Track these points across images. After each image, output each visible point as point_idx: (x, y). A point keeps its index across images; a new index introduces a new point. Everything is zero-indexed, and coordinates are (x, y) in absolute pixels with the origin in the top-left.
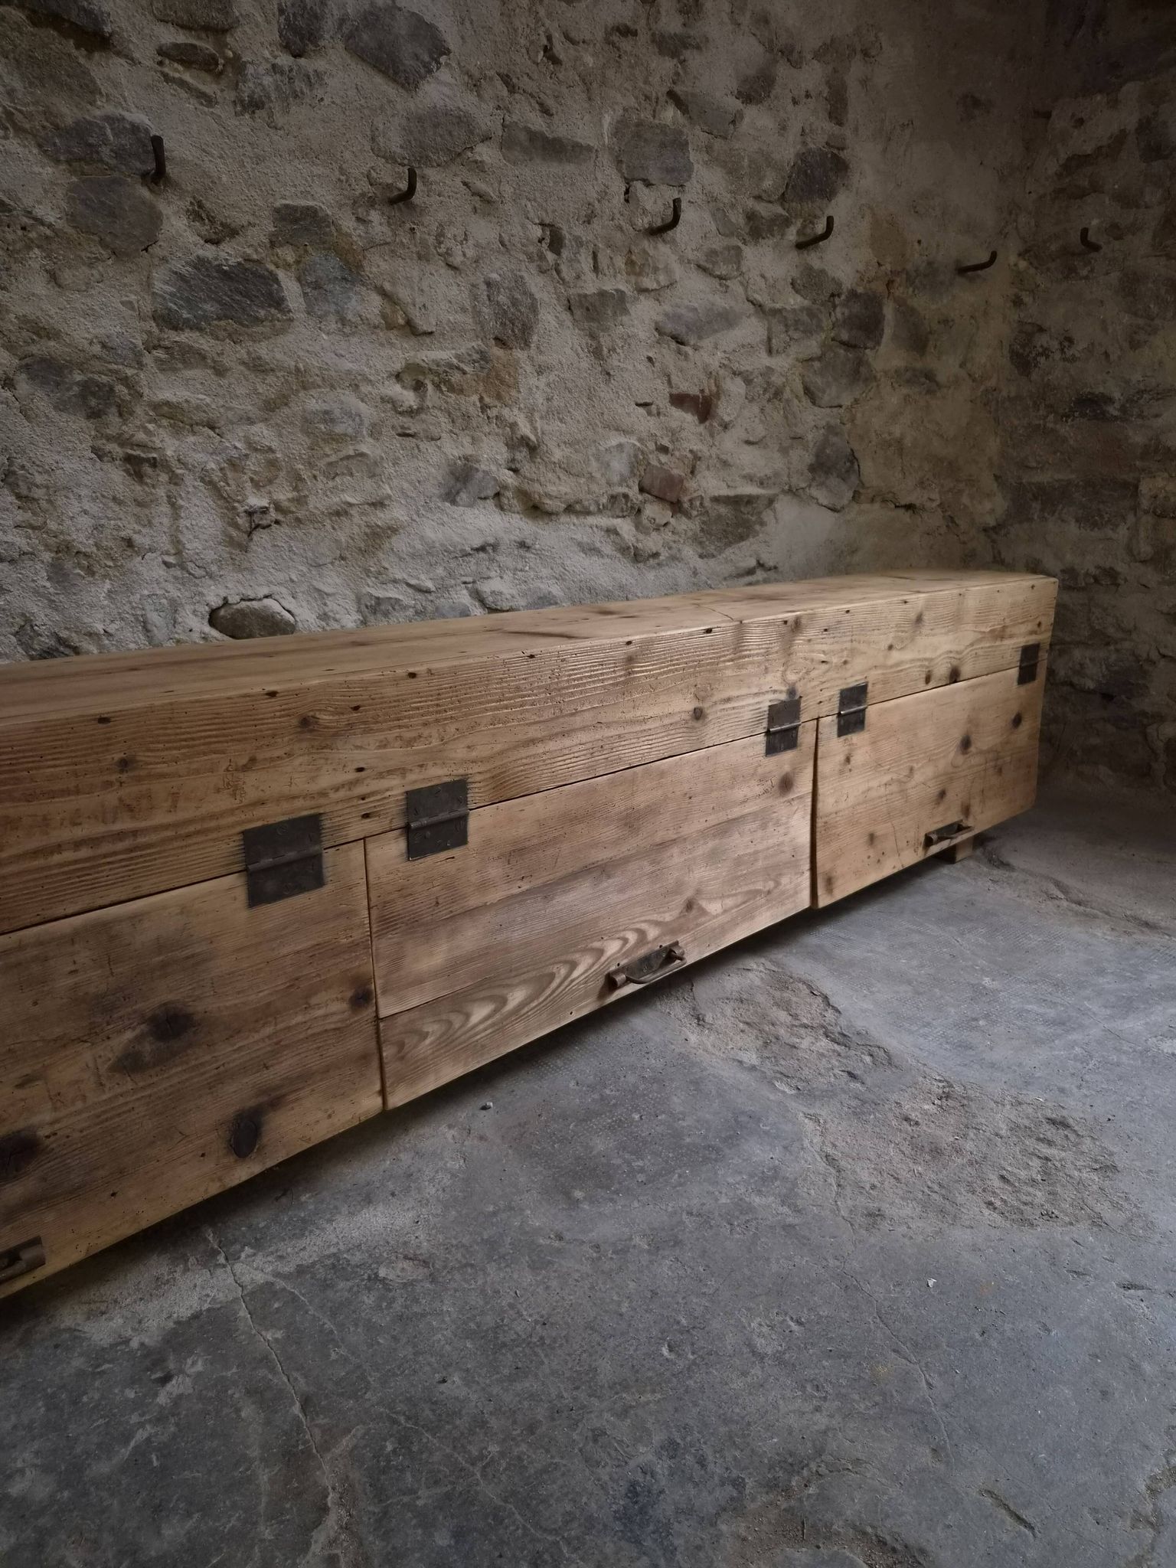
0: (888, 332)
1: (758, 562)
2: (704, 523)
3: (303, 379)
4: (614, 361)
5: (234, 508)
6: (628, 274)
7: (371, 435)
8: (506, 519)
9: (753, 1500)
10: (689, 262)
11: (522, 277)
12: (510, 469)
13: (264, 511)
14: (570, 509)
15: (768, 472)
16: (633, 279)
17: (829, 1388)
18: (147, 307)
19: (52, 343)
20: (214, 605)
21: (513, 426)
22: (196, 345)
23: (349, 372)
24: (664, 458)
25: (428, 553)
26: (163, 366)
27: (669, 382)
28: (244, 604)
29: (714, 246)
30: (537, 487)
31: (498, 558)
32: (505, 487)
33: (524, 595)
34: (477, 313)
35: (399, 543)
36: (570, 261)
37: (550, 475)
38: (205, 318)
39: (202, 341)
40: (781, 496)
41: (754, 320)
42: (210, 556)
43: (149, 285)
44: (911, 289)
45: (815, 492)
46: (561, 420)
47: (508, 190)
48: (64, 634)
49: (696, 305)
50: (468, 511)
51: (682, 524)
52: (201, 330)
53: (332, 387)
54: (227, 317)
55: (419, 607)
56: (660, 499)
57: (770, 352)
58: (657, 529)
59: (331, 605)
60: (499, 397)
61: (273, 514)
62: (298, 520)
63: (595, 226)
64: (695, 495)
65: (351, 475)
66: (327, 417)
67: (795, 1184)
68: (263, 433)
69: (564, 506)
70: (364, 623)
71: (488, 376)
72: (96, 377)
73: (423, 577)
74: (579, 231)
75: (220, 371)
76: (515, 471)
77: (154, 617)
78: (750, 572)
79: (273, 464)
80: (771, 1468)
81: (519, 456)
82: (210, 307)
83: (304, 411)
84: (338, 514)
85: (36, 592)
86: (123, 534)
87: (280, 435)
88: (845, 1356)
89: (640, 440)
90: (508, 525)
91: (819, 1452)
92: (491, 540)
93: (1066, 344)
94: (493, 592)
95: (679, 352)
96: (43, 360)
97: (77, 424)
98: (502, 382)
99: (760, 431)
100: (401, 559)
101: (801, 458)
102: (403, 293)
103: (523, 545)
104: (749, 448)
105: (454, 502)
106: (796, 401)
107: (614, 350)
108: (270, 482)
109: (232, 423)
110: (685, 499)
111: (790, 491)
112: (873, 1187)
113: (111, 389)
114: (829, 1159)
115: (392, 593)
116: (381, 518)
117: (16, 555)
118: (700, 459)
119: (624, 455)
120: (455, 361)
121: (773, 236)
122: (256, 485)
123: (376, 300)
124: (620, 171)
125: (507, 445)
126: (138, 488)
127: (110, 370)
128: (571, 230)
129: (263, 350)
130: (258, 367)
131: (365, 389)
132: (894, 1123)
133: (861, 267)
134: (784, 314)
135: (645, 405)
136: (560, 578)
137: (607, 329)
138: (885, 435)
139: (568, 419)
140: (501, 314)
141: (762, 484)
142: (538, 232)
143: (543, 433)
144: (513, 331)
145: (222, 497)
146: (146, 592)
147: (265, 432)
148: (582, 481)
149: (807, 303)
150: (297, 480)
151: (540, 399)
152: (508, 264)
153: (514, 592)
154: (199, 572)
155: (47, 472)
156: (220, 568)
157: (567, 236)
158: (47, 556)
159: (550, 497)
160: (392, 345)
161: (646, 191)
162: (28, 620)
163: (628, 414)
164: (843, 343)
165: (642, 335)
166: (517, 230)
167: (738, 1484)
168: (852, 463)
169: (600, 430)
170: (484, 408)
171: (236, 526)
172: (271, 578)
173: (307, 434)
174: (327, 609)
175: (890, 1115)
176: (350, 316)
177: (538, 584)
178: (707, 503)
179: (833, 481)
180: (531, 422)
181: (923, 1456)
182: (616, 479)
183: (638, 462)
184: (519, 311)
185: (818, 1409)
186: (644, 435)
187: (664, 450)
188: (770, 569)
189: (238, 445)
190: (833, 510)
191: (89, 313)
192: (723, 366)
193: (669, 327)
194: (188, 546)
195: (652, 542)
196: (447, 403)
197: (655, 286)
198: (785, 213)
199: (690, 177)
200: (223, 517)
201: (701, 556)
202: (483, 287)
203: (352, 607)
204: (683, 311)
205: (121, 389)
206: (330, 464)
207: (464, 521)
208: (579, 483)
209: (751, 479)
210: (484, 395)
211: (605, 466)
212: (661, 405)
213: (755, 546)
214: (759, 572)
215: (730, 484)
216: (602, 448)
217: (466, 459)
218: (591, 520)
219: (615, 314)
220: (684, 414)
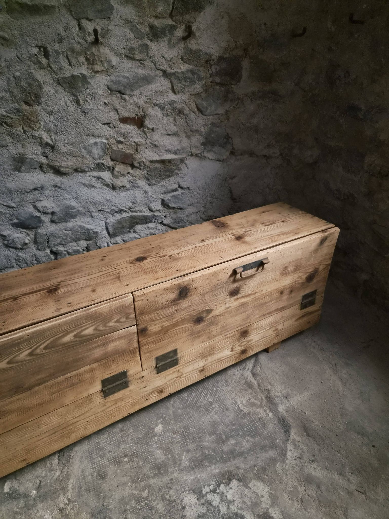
0: (245, 75)
1: (179, 186)
2: (148, 171)
4: (87, 107)
6: (88, 64)
8: (47, 175)
10: (121, 55)
11: (31, 73)
12: (43, 156)
14: (76, 171)
15: (179, 148)
16: (90, 67)
21: (41, 138)
24: (120, 146)
25: (10, 193)
27: (117, 113)
29: (133, 45)
30: (57, 164)
31: (44, 192)
32: (43, 164)
33: (59, 206)
34: (11, 92)
36: (55, 62)
37: (62, 158)
40: (188, 158)
41: (162, 79)
44: (261, 50)
45: (206, 154)
46: (63, 134)
47: (17, 33)
49: (128, 75)
50: (28, 174)
51: (137, 172)
55: (11, 213)
56: (124, 163)
57: (174, 92)
58: (123, 175)
60: (30, 127)
63: (65, 44)
64: (140, 160)
69: (72, 170)
71: (23, 119)
73: (9, 202)
74: (57, 47)
76: (46, 157)
78: (175, 190)
81: (47, 151)
89: (107, 139)
90: (47, 179)
92: (39, 186)
93: (347, 75)
94: (42, 207)
95: (122, 98)
98: (31, 120)
99: (174, 129)
101: (197, 140)
103: (56, 186)
104: (168, 137)
105: (19, 171)
106: (193, 114)
107: (87, 101)
110: (136, 163)
111: (192, 155)
118: (139, 145)
119: (99, 147)
120: (5, 114)
121: (166, 36)
124: (72, 15)
125: (40, 146)
128: (54, 47)
133: (224, 44)
134: (177, 75)
135: (108, 124)
136: (76, 199)
137: (81, 92)
138: (248, 124)
139: (67, 134)
140: (24, 90)
141: (176, 153)
142: (36, 50)
143: (55, 140)
144: (31, 98)
148: (79, 159)
149: (191, 67)
151: (52, 126)
152: (24, 67)
153: (54, 206)
157: (50, 50)
159: (62, 167)
161: (89, 23)
163: (97, 129)
164: (217, 84)
165: (100, 92)
166: (24, 51)
168: (228, 139)
169: (85, 137)
170: (25, 132)
177: (65, 201)
178: (148, 164)
179: (216, 149)
180: (50, 136)
182: (97, 157)
183: (107, 149)
184: (32, 88)
186: (108, 137)
187: (121, 142)
188: (185, 189)
190: (219, 160)
192: (146, 102)
193: (114, 87)
195: (121, 181)
196: (7, 131)
197: (103, 68)
198: (174, 23)
199: (112, 13)
201: (149, 185)
202: (13, 79)
204: (121, 79)
207: (25, 179)
208: (78, 160)
209: (170, 152)
210: (24, 127)
211: (90, 152)
212: (115, 123)
213: (177, 179)
214: (179, 189)
215: (159, 154)
216: (86, 145)
217: (20, 154)
218: (89, 174)
219: (83, 85)
220: (128, 126)
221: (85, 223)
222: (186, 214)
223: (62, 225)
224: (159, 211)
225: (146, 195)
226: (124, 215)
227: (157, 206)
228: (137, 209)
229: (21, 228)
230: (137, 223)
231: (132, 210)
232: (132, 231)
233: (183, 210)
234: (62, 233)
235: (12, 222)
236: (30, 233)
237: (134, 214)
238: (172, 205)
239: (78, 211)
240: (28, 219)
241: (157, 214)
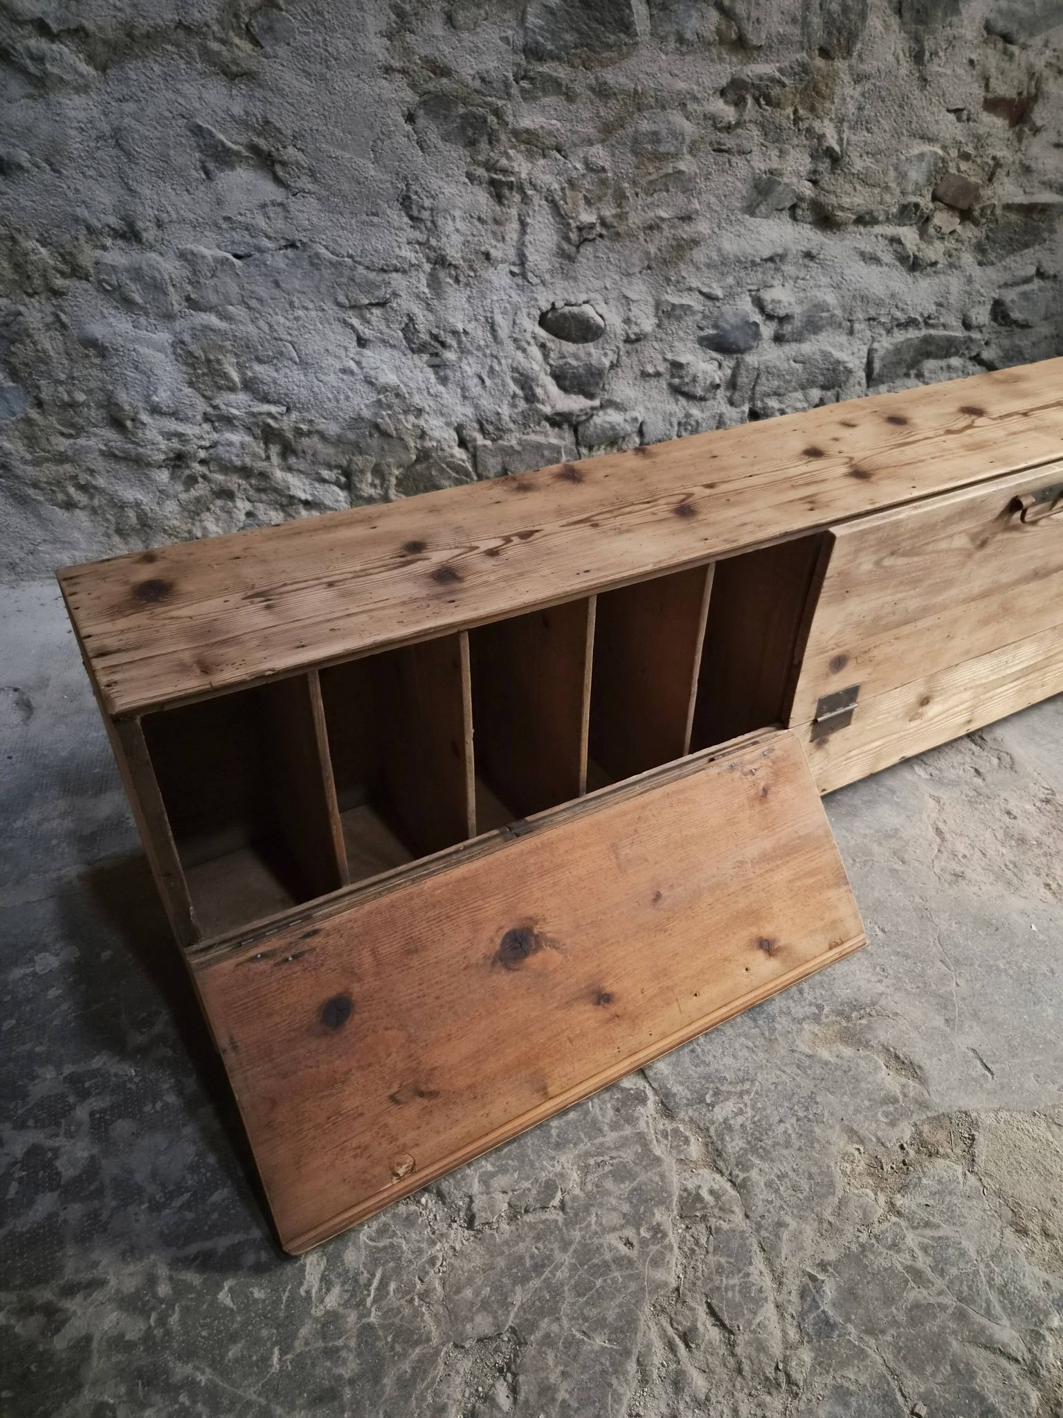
1: (1038, 270)
2: (991, 230)
3: (637, 102)
4: (934, 67)
5: (569, 224)
7: (690, 152)
8: (798, 228)
9: (827, 1017)
12: (810, 180)
13: (592, 226)
14: (859, 220)
17: (891, 972)
18: (520, 43)
19: (444, 80)
20: (544, 309)
21: (821, 137)
22: (555, 74)
23: (679, 92)
24: (964, 166)
25: (722, 263)
26: (527, 96)
27: (987, 86)
28: (567, 309)
30: (833, 200)
31: (783, 268)
32: (801, 198)
33: (801, 302)
34: (806, 24)
35: (699, 255)
37: (848, 187)
38: (566, 47)
39: (560, 69)
42: (546, 266)
43: (522, 20)
46: (868, 131)
48: (435, 331)
50: (764, 222)
51: (969, 233)
52: (559, 59)
53: (663, 108)
54: (582, 45)
55: (707, 312)
56: (951, 207)
58: (942, 238)
59: (635, 311)
60: (812, 109)
61: (599, 229)
62: (618, 234)
64: (989, 202)
65: (668, 191)
66: (655, 137)
67: (907, 844)
68: (599, 154)
69: (854, 217)
70: (659, 326)
71: (806, 88)
72: (474, 109)
73: (714, 285)
75: (570, 97)
76: (815, 183)
77: (499, 318)
78: (1027, 280)
79: (603, 183)
80: (842, 1004)
81: (821, 167)
82: (569, 37)
83: (636, 131)
84: (651, 228)
85: (418, 297)
86: (483, 249)
87: (613, 155)
88: (907, 957)
89: (944, 148)
90: (797, 236)
91: (874, 1004)
92: (780, 251)
94: (773, 301)
95: (1006, 52)
96: (437, 96)
97: (456, 153)
98: (818, 93)
100: (698, 269)
102: (740, 9)
103: (809, 255)
104: (1055, 151)
105: (753, 214)
107: (936, 53)
108: (600, 199)
109: (575, 145)
110: (977, 207)
112: (965, 856)
113: (485, 121)
114: (938, 831)
115: (686, 300)
116: (686, 231)
117: (406, 267)
118: (1001, 165)
119: (924, 164)
120: (777, 74)
122: (588, 202)
123: (714, 15)
125: (812, 156)
126: (498, 208)
127: (485, 103)
129: (610, 76)
130: (602, 92)
131: (692, 106)
132: (998, 814)
135: (957, 111)
136: (838, 287)
137: (934, 31)
139: (875, 129)
140: (830, 23)
143: (848, 143)
144: (838, 40)
145: (559, 214)
146: (495, 298)
147: (601, 152)
148: (877, 191)
150: (620, 197)
151: (851, 108)
153: (792, 300)
154: (535, 280)
155: (432, 197)
156: (552, 277)
158: (427, 267)
159: (842, 208)
160: (721, 60)
162: (411, 319)
163: (937, 122)
165: (969, 35)
167: (820, 1008)
169: (905, 139)
170: (797, 119)
171: (568, 239)
172: (590, 286)
173: (635, 153)
174: (631, 315)
175: (997, 808)
176: (689, 35)
177: (816, 292)
178: (998, 212)
180: (840, 132)
181: (939, 1022)
182: (910, 188)
183: (939, 171)
184: (848, 18)
185: (880, 981)
186: (949, 142)
187: (966, 157)
188: (1048, 277)
189: (579, 166)
191: (475, 51)
192: (1049, 65)
193: (1001, 25)
194: (530, 258)
195: (935, 251)
200: (558, 231)
201: (980, 264)
203: (650, 310)
205: (491, 119)
206: (651, 182)
207: (758, 233)
208: (873, 194)
209: (1051, 187)
210: (799, 108)
211: (902, 176)
212: (973, 111)
213: (1039, 255)
214: (1036, 280)
215: (1028, 190)
216: (903, 158)
217: (771, 173)
218: (878, 229)
219: (945, 15)
220: (995, 119)
221: (834, 346)
222: (1034, 339)
223: (791, 349)
224: (980, 328)
225: (968, 288)
226: (913, 334)
227: (981, 315)
228: (942, 320)
229: (716, 350)
230: (928, 355)
231: (931, 322)
232: (913, 372)
233: (1028, 330)
234: (786, 366)
235: (702, 334)
236: (725, 363)
237: (932, 332)
238: (1016, 315)
239: (833, 316)
240: (738, 327)
241: (976, 335)
